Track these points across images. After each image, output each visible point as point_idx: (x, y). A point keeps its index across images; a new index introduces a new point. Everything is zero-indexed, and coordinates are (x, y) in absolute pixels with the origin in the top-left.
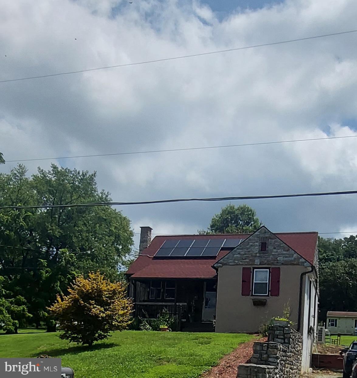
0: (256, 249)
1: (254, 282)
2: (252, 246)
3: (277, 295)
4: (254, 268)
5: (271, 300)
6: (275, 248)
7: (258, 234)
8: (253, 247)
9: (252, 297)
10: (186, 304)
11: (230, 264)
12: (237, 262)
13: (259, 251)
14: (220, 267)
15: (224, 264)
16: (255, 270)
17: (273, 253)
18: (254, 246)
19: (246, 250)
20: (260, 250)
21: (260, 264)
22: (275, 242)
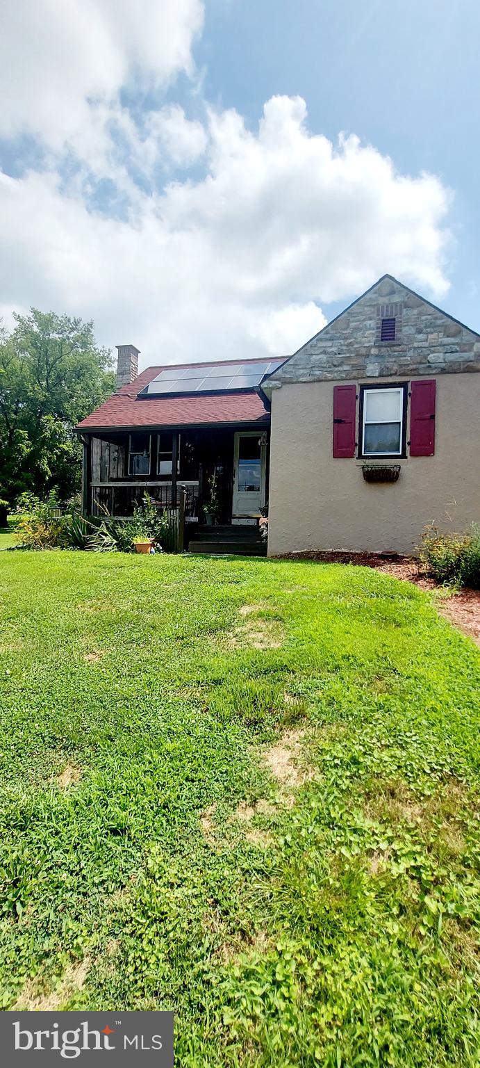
0: (370, 336)
1: (365, 422)
2: (356, 329)
3: (430, 452)
4: (364, 387)
6: (420, 332)
7: (374, 296)
8: (360, 334)
9: (361, 462)
10: (196, 483)
11: (301, 379)
12: (317, 373)
13: (377, 341)
14: (276, 389)
15: (287, 382)
16: (366, 392)
17: (416, 345)
18: (361, 329)
19: (342, 341)
20: (380, 339)
21: (381, 376)
22: (420, 314)
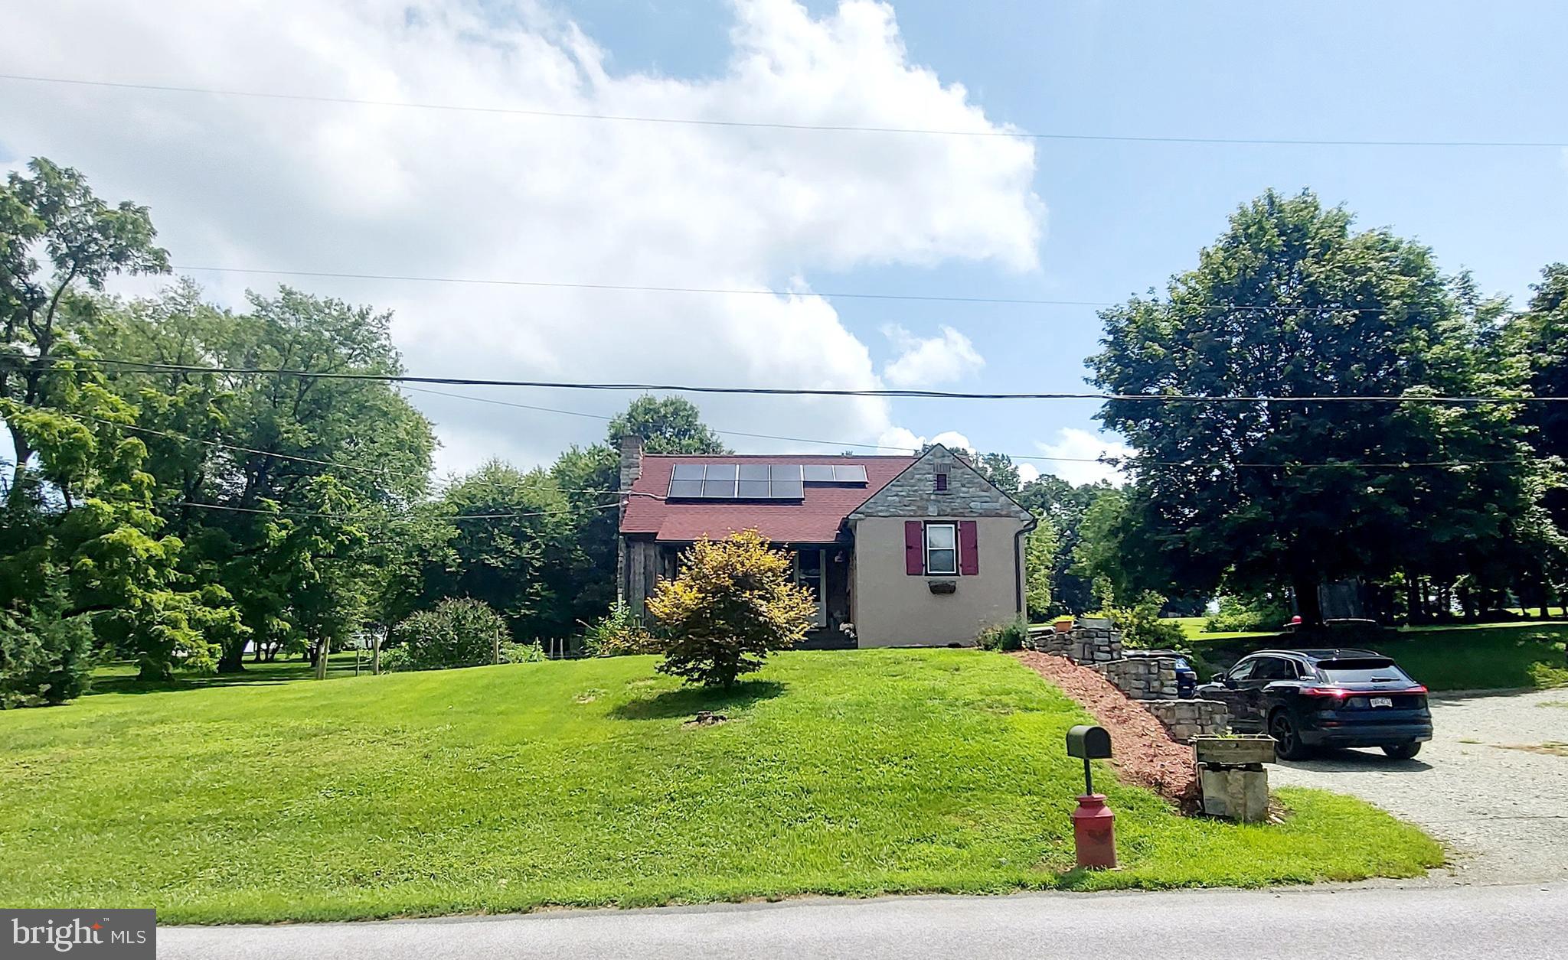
0: (930, 487)
1: (928, 548)
2: (919, 480)
3: (976, 572)
4: (926, 522)
5: (962, 582)
6: (963, 486)
7: (931, 457)
8: (922, 483)
9: (927, 579)
11: (880, 514)
12: (893, 510)
13: (934, 490)
14: (860, 519)
15: (869, 515)
16: (928, 526)
17: (961, 495)
18: (923, 480)
19: (909, 488)
20: (936, 489)
22: (963, 473)
